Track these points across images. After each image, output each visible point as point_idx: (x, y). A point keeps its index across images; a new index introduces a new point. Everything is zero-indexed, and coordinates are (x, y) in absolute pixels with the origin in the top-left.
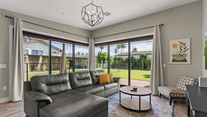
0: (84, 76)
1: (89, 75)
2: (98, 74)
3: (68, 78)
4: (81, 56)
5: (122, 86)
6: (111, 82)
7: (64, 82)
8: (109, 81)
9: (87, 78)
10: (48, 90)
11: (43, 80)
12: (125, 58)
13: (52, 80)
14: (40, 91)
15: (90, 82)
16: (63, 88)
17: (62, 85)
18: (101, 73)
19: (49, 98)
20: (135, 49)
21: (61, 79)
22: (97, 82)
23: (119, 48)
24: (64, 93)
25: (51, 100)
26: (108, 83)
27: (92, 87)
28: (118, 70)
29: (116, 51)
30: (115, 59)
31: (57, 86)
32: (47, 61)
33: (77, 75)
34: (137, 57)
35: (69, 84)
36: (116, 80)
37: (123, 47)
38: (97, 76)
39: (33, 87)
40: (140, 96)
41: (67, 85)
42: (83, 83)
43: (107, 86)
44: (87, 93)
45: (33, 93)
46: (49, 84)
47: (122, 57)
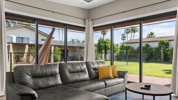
0: (78, 68)
1: (85, 66)
2: (96, 66)
3: (57, 70)
4: (76, 45)
5: (129, 82)
6: (115, 77)
7: (53, 75)
8: (112, 76)
9: (82, 71)
10: (34, 83)
11: (28, 71)
12: (136, 46)
13: (39, 71)
14: (25, 84)
15: (86, 76)
16: (51, 82)
17: (50, 78)
18: (101, 65)
19: (34, 92)
20: (152, 34)
21: (49, 71)
22: (95, 77)
23: (127, 33)
24: (52, 88)
25: (36, 95)
26: (110, 78)
27: (88, 82)
28: (125, 63)
29: (124, 38)
30: (122, 48)
31: (45, 79)
32: (34, 51)
33: (69, 67)
34: (154, 45)
35: (59, 78)
36: (122, 75)
37: (134, 31)
38: (95, 69)
39: (16, 79)
40: (154, 95)
41: (56, 78)
42: (77, 77)
43: (108, 82)
44: (82, 89)
45: (16, 85)
46: (35, 76)
47: (131, 45)
